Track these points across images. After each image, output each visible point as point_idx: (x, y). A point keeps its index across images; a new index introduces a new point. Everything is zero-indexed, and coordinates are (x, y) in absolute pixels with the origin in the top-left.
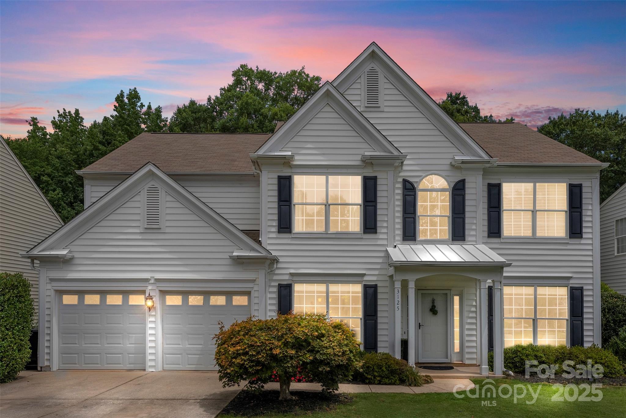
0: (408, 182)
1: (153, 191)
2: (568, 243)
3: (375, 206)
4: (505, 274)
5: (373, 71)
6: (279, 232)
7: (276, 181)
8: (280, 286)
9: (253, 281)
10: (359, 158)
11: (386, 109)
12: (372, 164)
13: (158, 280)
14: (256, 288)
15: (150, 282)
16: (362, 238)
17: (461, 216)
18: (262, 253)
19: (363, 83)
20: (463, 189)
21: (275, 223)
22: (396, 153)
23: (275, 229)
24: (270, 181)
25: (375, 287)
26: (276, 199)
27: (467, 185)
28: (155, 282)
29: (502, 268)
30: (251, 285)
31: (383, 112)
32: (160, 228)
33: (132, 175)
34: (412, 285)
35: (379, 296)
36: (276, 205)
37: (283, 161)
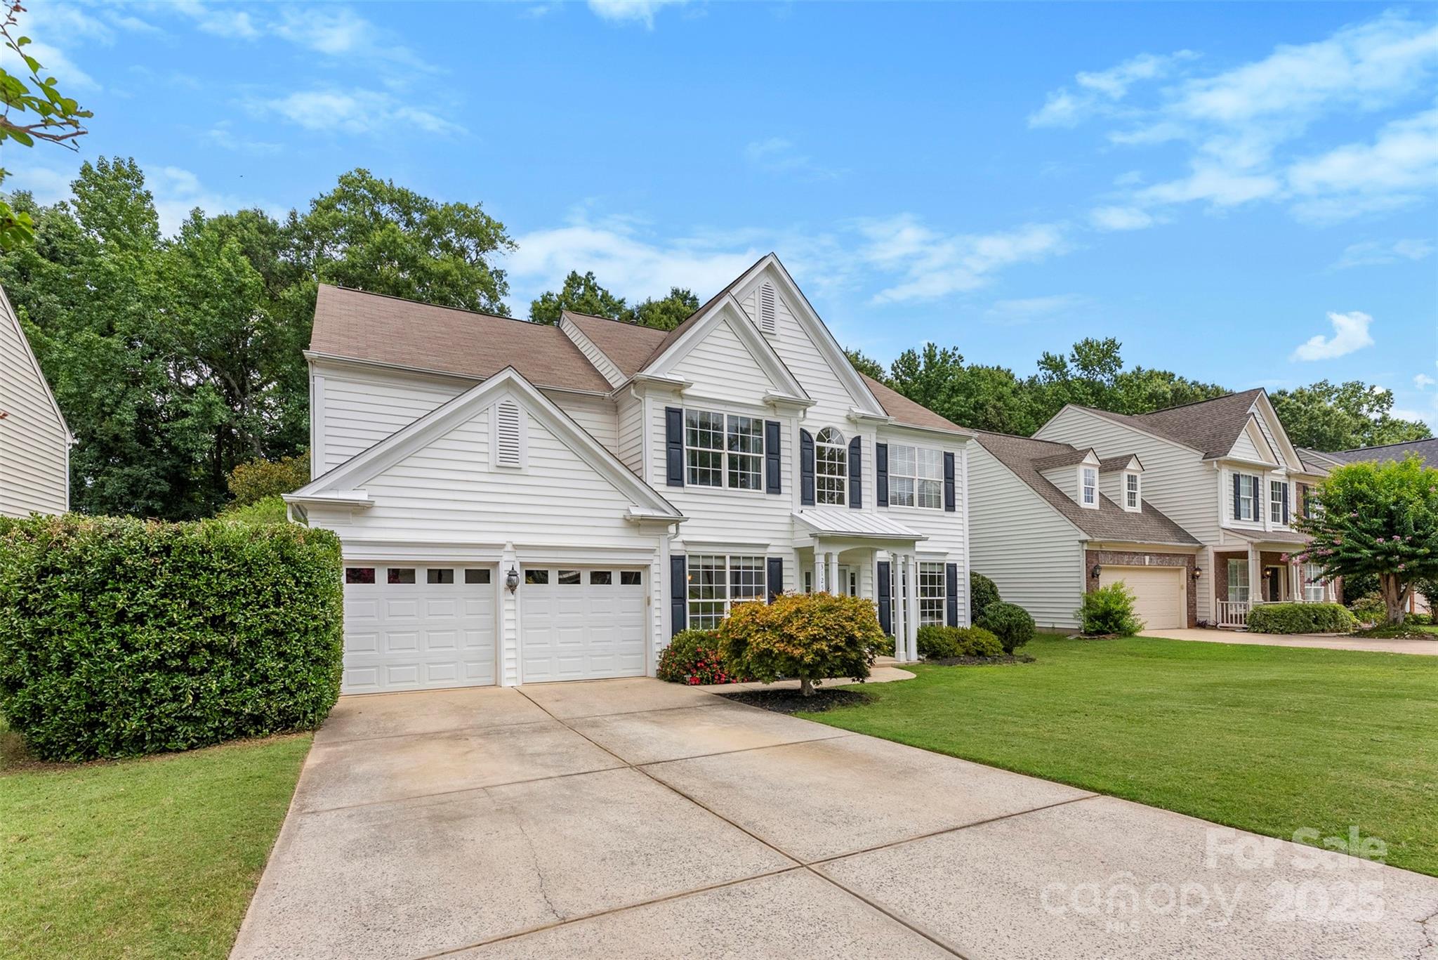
0: (806, 432)
1: (507, 410)
2: (943, 516)
3: (779, 461)
4: (917, 549)
5: (767, 287)
6: (668, 484)
7: (663, 414)
8: (673, 558)
9: (652, 551)
10: (761, 396)
11: (782, 339)
12: (774, 406)
13: (516, 547)
14: (655, 562)
15: (506, 549)
16: (765, 499)
17: (858, 479)
18: (666, 512)
19: (757, 300)
20: (859, 447)
21: (664, 472)
22: (804, 397)
23: (664, 480)
24: (657, 413)
25: (780, 561)
26: (664, 439)
27: (863, 444)
28: (512, 550)
29: (914, 541)
30: (649, 556)
31: (779, 341)
32: (520, 468)
33: (483, 381)
34: (835, 559)
35: (785, 573)
36: (664, 447)
37: (672, 388)
